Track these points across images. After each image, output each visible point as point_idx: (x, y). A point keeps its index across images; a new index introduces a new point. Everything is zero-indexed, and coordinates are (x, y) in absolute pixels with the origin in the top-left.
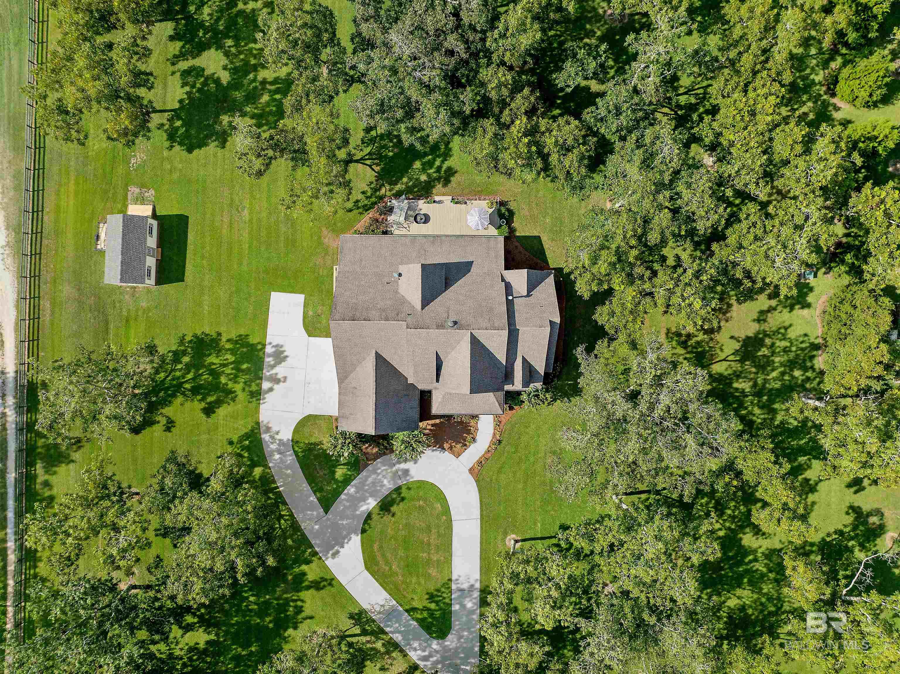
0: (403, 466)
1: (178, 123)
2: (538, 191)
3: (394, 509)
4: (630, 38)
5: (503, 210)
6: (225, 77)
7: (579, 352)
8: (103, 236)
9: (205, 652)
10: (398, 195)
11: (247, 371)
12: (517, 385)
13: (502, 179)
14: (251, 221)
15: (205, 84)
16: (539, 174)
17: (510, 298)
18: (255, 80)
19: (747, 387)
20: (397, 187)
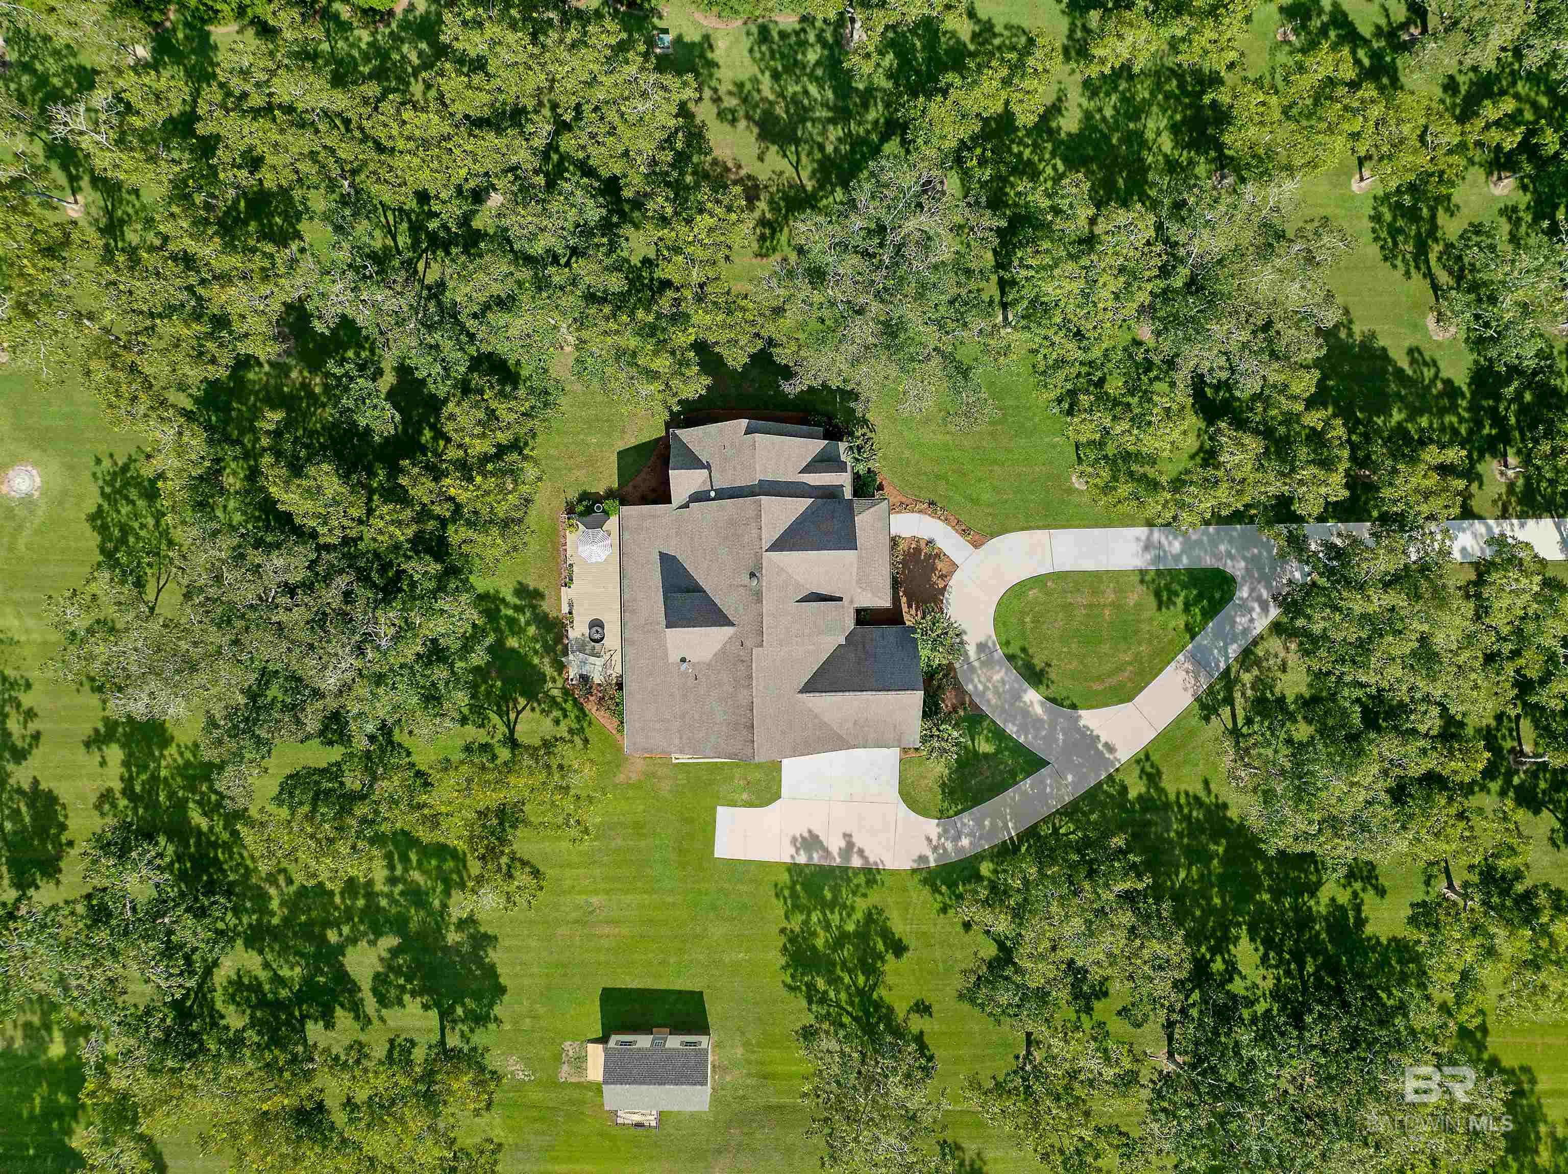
0: (971, 650)
1: (460, 1011)
2: (551, 457)
3: (1038, 663)
4: (319, 327)
5: (580, 508)
6: (390, 941)
7: (792, 389)
8: (637, 1118)
9: (1268, 943)
10: (560, 667)
11: (836, 890)
12: (843, 480)
13: (533, 512)
14: (607, 892)
15: (398, 972)
16: (526, 458)
17: (713, 494)
18: (389, 896)
19: (835, 132)
20: (548, 670)
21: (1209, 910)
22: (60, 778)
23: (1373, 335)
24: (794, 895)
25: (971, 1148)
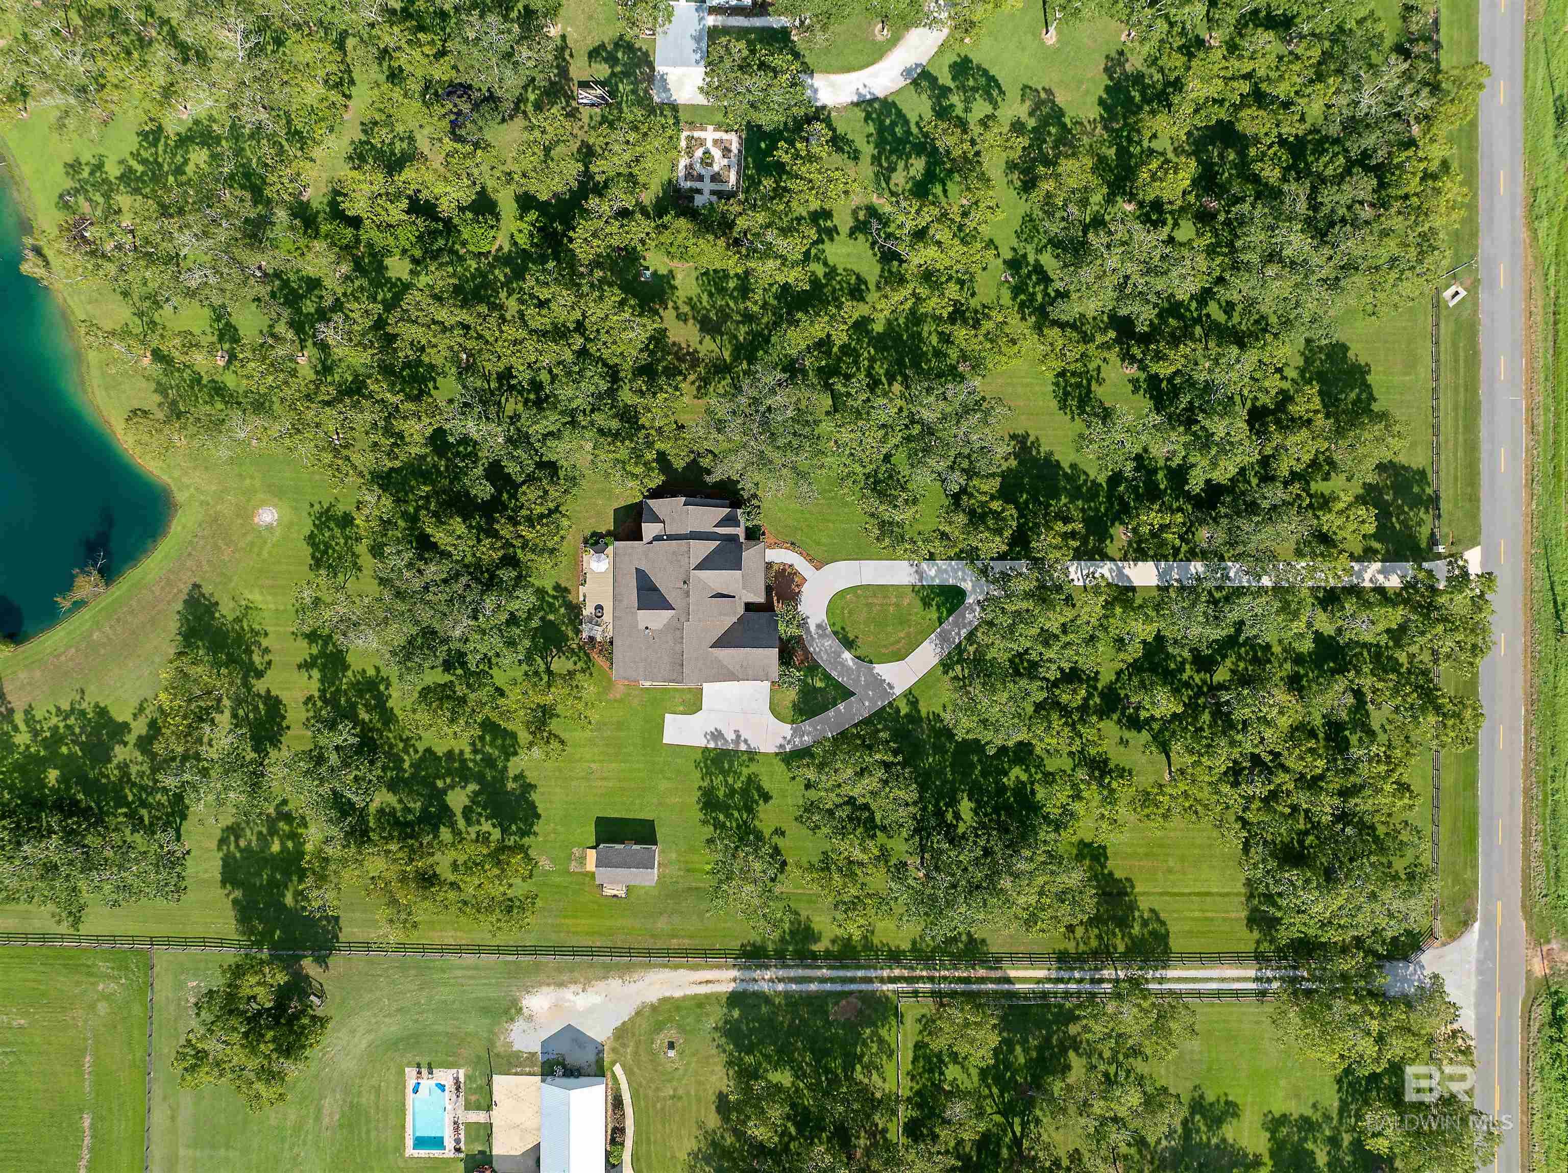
0: (813, 628)
1: (514, 828)
2: (576, 514)
3: (851, 636)
5: (591, 541)
6: (473, 787)
7: (710, 480)
8: (614, 892)
9: (978, 802)
10: (578, 632)
11: (731, 763)
12: (740, 531)
13: (567, 544)
14: (601, 761)
15: (478, 804)
16: (563, 516)
17: (665, 537)
18: (474, 761)
19: (743, 329)
20: (570, 634)
21: (945, 782)
22: (282, 689)
23: (1051, 453)
24: (706, 766)
25: (804, 914)
